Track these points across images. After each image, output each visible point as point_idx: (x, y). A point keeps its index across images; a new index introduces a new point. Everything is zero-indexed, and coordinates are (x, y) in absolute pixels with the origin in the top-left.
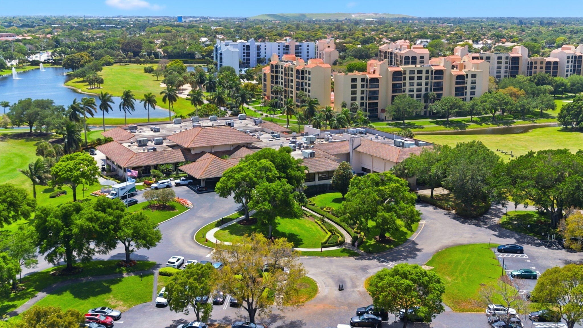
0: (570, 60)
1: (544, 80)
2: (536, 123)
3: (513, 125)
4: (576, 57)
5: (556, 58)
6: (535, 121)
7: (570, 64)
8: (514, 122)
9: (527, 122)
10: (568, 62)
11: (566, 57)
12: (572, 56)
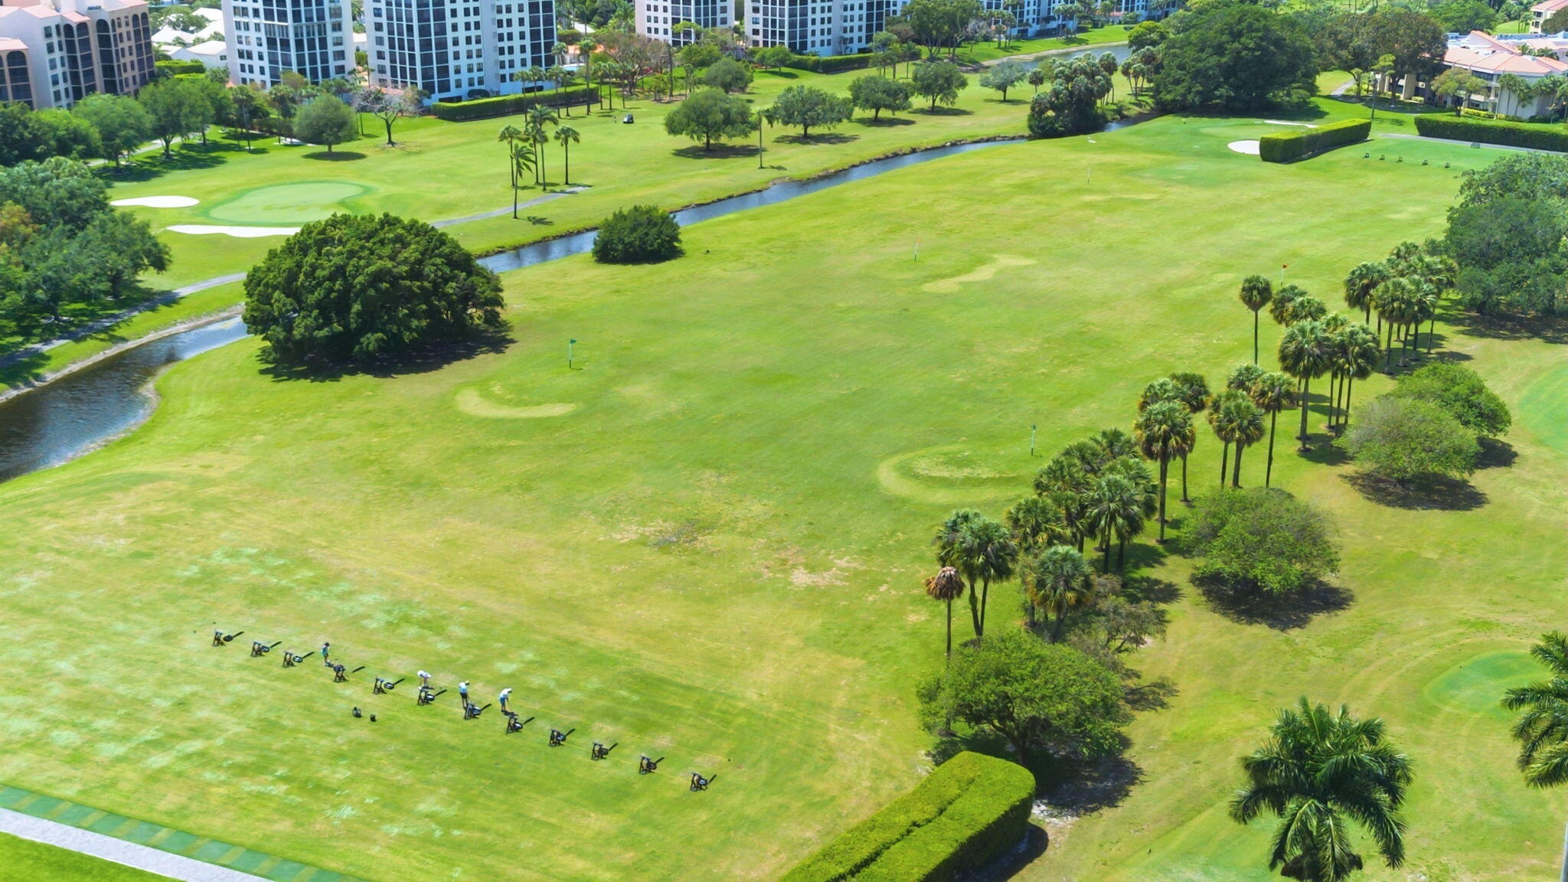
0: (55, 39)
1: (15, 128)
2: (124, 340)
3: (50, 375)
4: (68, 28)
5: (14, 37)
6: (119, 333)
7: (57, 55)
8: (44, 358)
9: (90, 343)
10: (50, 49)
11: (41, 34)
12: (58, 27)
